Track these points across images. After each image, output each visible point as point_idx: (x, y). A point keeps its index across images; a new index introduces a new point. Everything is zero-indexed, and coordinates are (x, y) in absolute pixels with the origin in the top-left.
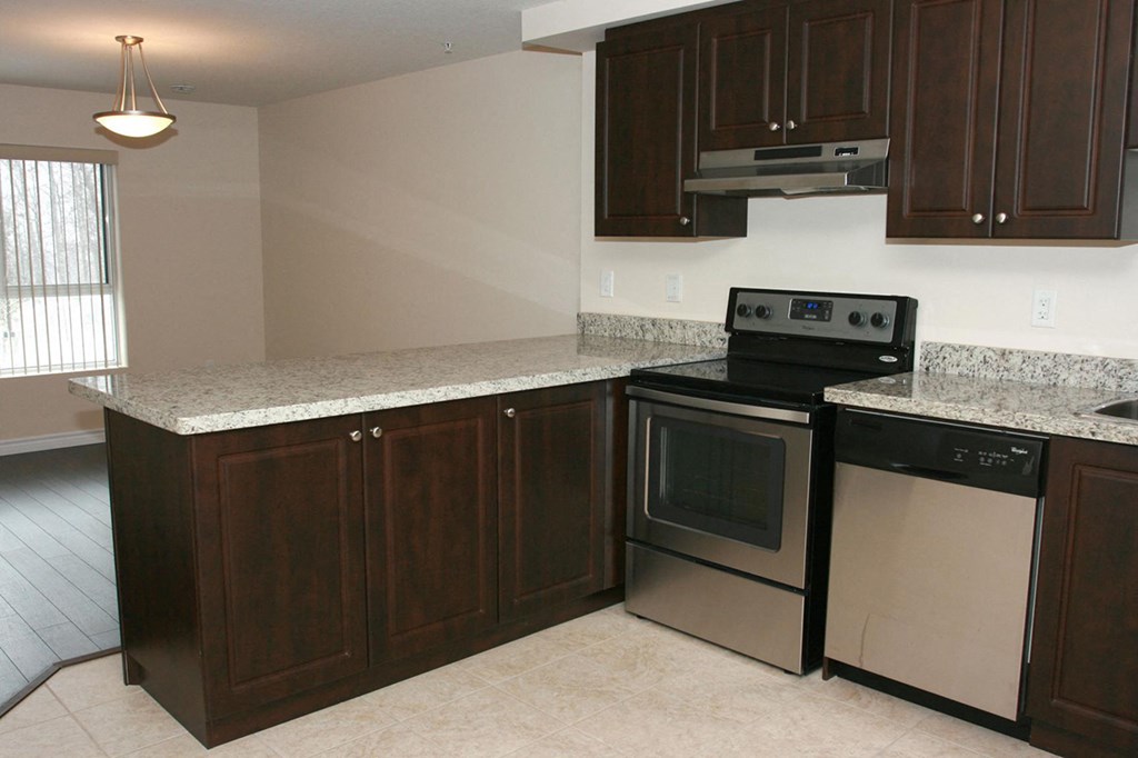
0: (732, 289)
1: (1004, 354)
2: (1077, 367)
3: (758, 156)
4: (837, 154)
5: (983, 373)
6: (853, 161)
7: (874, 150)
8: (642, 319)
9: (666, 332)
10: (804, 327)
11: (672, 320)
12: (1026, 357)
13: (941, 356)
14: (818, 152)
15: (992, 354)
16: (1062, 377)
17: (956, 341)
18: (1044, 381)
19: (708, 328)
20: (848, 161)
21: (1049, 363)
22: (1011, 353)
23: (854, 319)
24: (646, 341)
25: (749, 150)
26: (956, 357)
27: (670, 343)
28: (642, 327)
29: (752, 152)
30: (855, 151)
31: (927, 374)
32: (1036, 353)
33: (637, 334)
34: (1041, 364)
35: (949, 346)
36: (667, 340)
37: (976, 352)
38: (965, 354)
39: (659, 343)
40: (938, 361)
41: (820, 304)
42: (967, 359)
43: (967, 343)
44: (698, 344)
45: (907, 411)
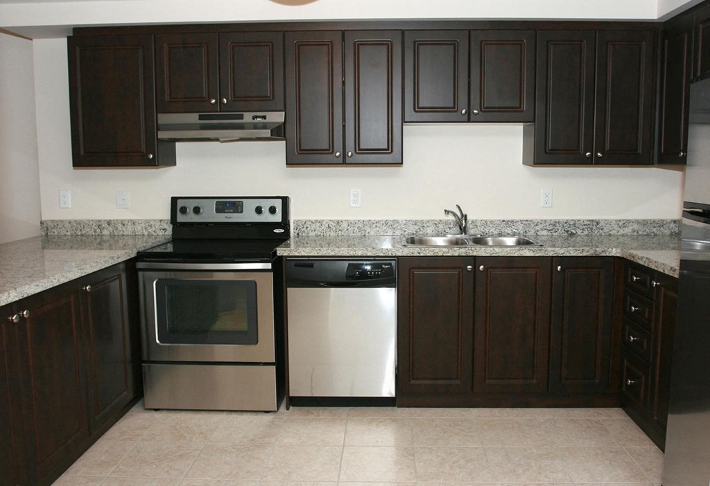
0: (172, 198)
1: (338, 223)
2: (374, 226)
3: (201, 118)
4: (253, 119)
5: (328, 233)
6: (263, 123)
7: (277, 117)
8: (99, 221)
9: (120, 228)
10: (226, 217)
11: (125, 220)
12: (350, 223)
13: (305, 227)
14: (241, 117)
15: (332, 223)
16: (368, 231)
17: (313, 218)
18: (359, 234)
19: (152, 223)
20: (260, 123)
21: (361, 225)
22: (342, 222)
23: (259, 210)
24: (103, 235)
25: (195, 114)
26: (313, 227)
27: (123, 235)
28: (99, 226)
29: (196, 115)
30: (264, 117)
31: (298, 237)
32: (354, 221)
33: (95, 231)
34: (357, 226)
35: (309, 221)
36: (121, 233)
37: (324, 223)
38: (318, 224)
39: (114, 235)
40: (304, 229)
41: (234, 203)
42: (320, 227)
43: (319, 218)
44: (146, 234)
45: (327, 255)
